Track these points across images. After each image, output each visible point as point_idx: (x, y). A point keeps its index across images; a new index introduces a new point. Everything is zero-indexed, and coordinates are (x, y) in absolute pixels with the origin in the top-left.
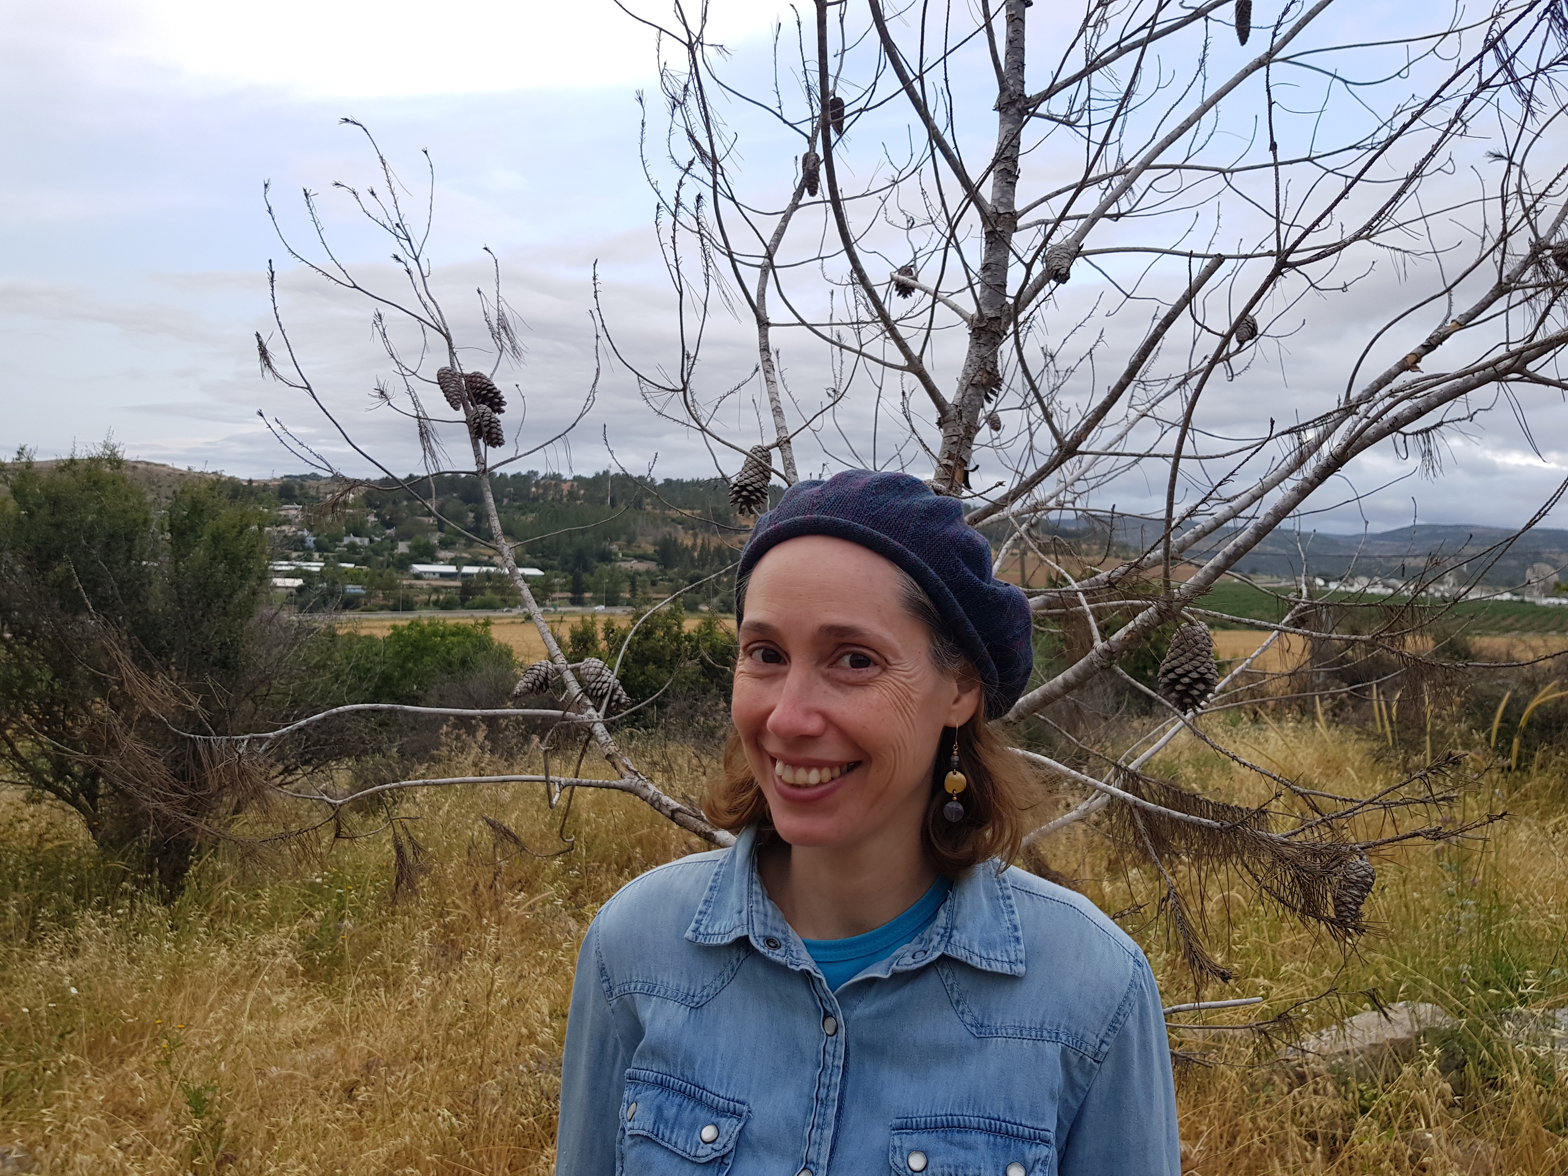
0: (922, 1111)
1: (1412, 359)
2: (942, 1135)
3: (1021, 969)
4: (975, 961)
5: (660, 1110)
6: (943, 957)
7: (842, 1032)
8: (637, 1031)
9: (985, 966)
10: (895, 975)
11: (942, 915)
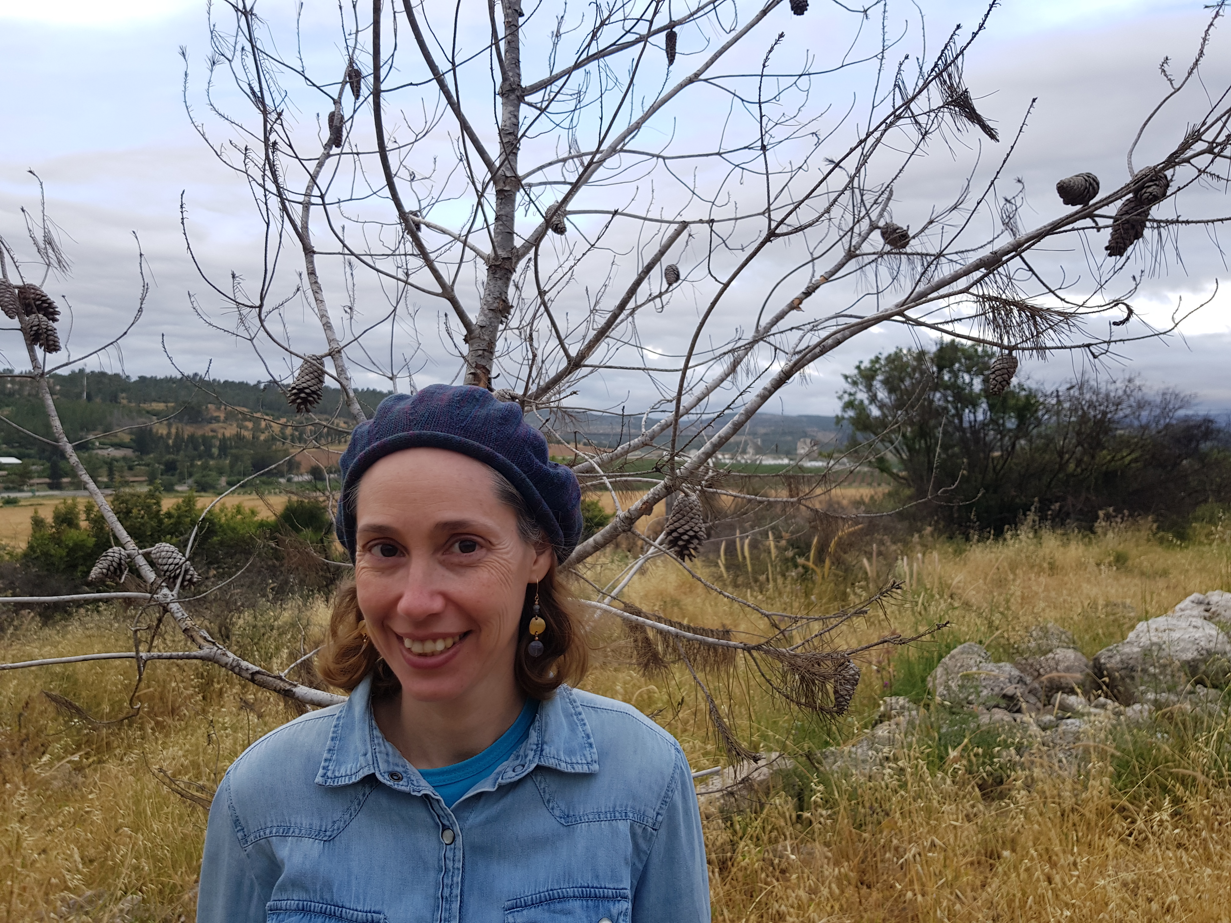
0: (528, 892)
2: (546, 907)
3: (595, 767)
4: (563, 767)
6: (538, 766)
7: (459, 840)
9: (570, 769)
10: (502, 787)
11: (534, 736)
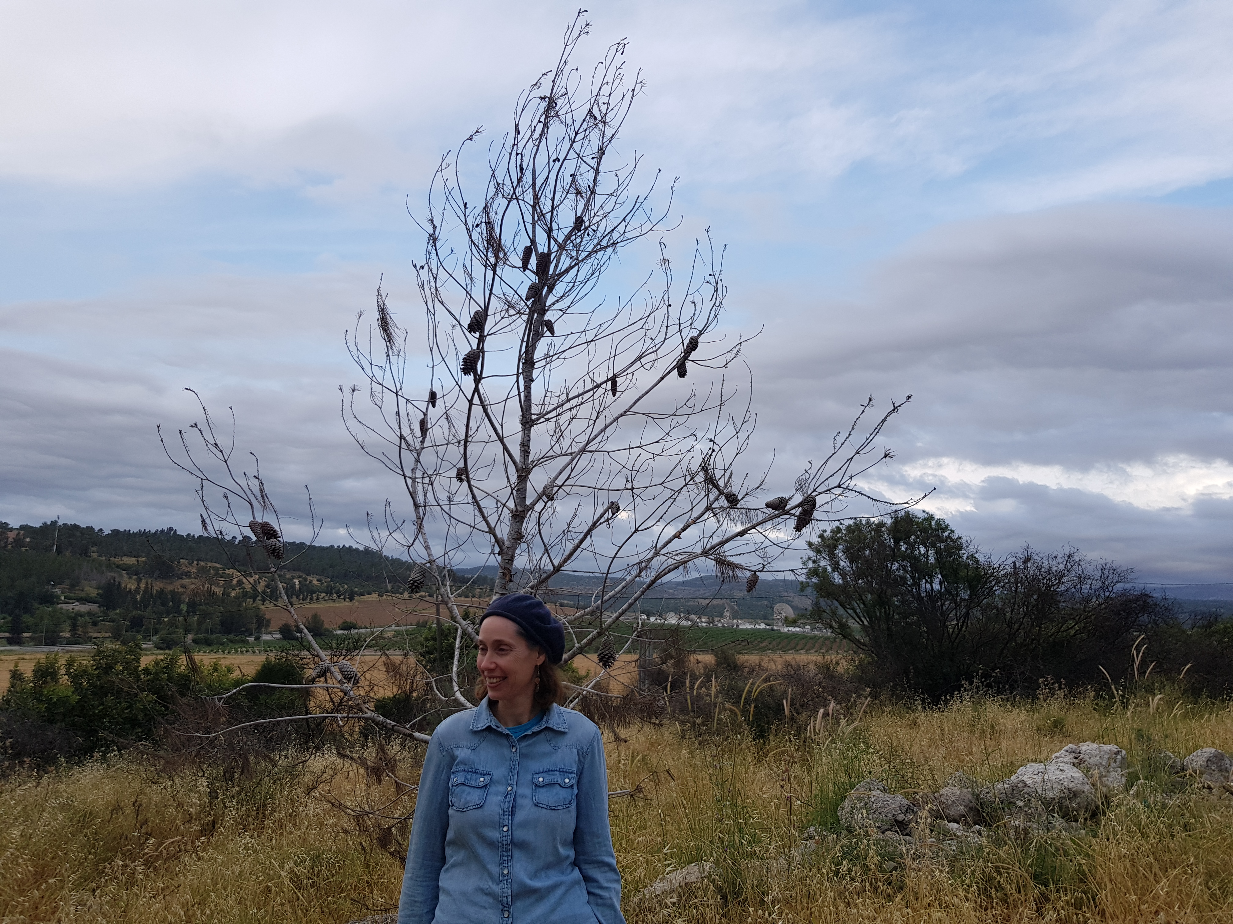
0: (540, 769)
1: (678, 534)
2: (547, 773)
3: (567, 730)
4: (555, 728)
5: (466, 777)
6: (546, 727)
7: (518, 750)
8: (453, 758)
9: (557, 729)
10: (533, 733)
11: (545, 717)
